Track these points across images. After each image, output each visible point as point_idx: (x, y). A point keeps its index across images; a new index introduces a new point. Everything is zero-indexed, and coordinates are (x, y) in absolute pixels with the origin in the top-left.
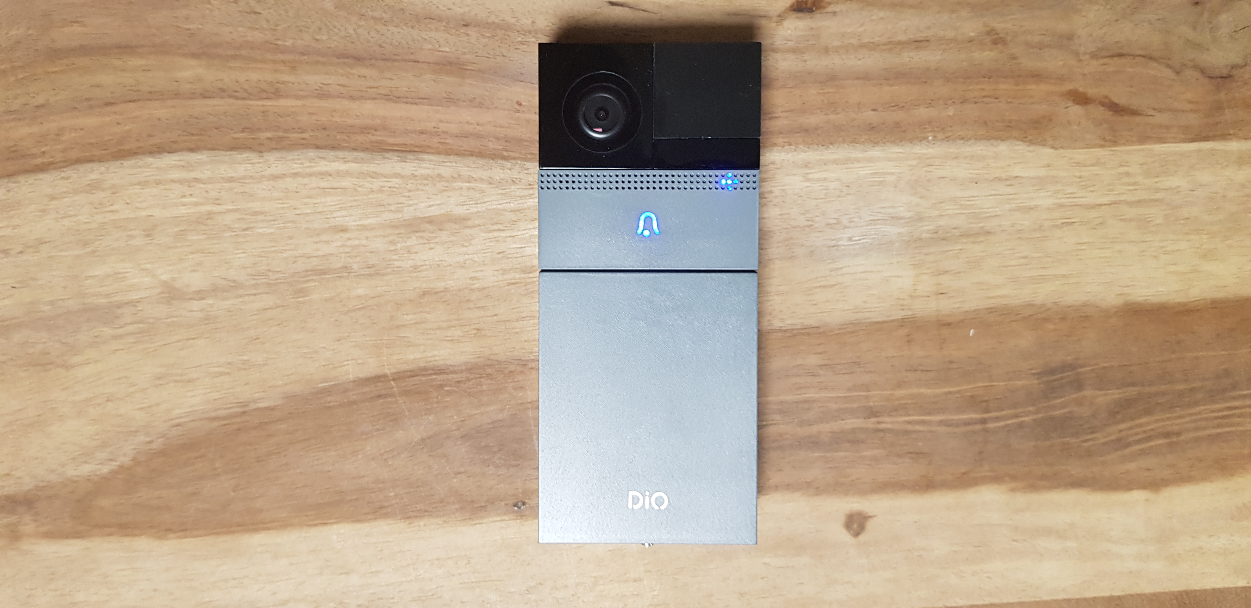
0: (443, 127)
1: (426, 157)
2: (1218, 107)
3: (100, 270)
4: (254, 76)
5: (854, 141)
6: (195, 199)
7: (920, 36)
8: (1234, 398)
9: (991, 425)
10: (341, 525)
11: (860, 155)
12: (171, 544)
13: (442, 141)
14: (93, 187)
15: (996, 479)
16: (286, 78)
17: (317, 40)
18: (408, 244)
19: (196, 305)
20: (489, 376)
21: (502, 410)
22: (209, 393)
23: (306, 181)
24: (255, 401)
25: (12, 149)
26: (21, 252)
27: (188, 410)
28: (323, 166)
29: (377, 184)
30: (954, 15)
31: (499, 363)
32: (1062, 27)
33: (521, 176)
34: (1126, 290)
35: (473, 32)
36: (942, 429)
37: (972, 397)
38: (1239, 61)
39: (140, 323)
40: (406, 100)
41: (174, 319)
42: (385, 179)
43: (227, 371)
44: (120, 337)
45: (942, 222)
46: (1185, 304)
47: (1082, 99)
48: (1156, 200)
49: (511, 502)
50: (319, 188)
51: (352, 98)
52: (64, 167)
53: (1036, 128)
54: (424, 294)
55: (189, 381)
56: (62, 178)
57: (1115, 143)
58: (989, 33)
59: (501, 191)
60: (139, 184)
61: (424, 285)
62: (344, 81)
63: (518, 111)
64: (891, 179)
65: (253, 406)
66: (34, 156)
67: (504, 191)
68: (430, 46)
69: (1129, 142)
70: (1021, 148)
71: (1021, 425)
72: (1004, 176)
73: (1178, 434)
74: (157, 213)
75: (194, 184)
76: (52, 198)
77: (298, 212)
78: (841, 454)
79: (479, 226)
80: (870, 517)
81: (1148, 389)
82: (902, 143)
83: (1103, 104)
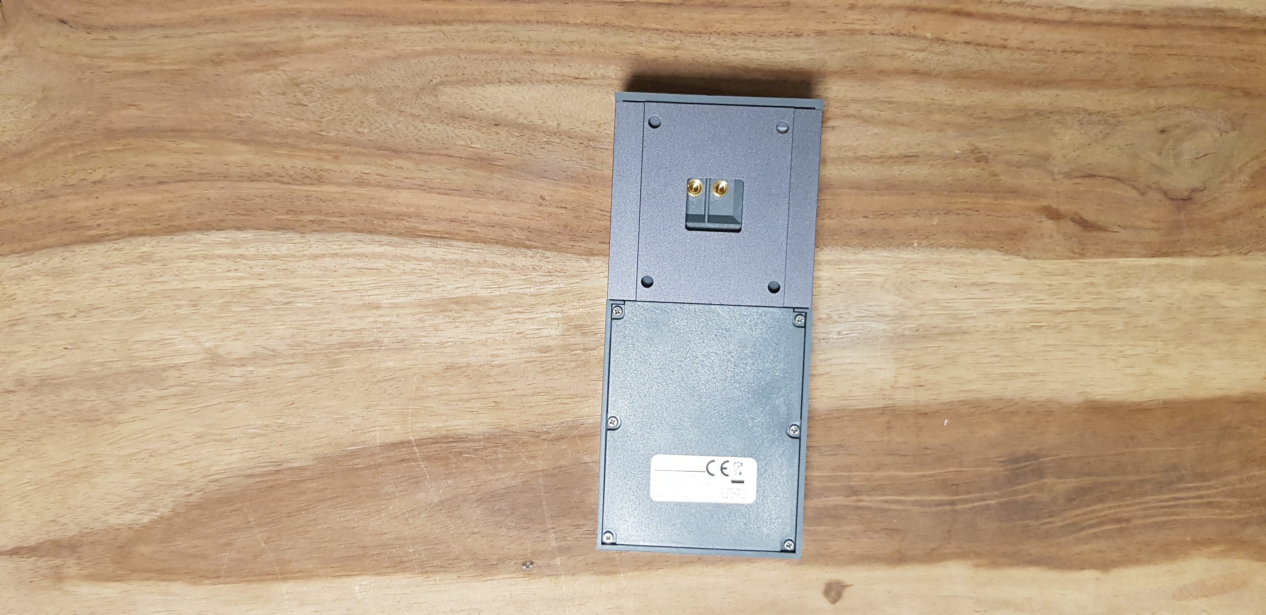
0: (472, 216)
1: (455, 243)
2: (1178, 227)
3: (148, 336)
4: (299, 164)
5: (846, 244)
6: (240, 274)
7: (909, 152)
8: (1179, 490)
9: (959, 507)
10: (364, 577)
11: (851, 257)
12: (205, 590)
13: (470, 229)
14: (145, 258)
15: (961, 555)
16: (329, 166)
17: (359, 132)
18: (436, 322)
19: (237, 371)
20: (504, 445)
21: (515, 477)
22: (246, 452)
23: (344, 261)
24: (287, 461)
25: (69, 220)
26: (75, 316)
27: (225, 468)
28: (360, 248)
29: (409, 267)
30: (941, 134)
31: (515, 433)
32: (1041, 148)
33: (541, 264)
34: (1088, 389)
35: (503, 131)
36: (915, 509)
37: (943, 480)
38: (1198, 185)
39: (184, 385)
40: (438, 191)
41: (216, 384)
42: (416, 262)
43: (264, 432)
44: (165, 397)
45: (922, 322)
46: (1139, 404)
47: (1054, 215)
48: (1118, 309)
49: (520, 561)
50: (355, 268)
51: (389, 187)
52: (119, 239)
53: (1011, 239)
54: (448, 368)
55: (229, 441)
56: (115, 249)
57: (1082, 256)
58: (972, 152)
59: (522, 277)
60: (188, 257)
61: (448, 360)
62: (383, 171)
63: (541, 205)
64: (879, 279)
65: (286, 466)
66: (89, 228)
67: (525, 277)
68: (463, 143)
69: (1095, 255)
70: (997, 256)
71: (987, 508)
72: (981, 281)
73: (1128, 520)
74: (204, 285)
75: (238, 260)
76: (106, 268)
77: (335, 289)
78: (823, 528)
79: (501, 308)
80: (847, 586)
81: (1102, 479)
82: (890, 248)
83: (1073, 220)
